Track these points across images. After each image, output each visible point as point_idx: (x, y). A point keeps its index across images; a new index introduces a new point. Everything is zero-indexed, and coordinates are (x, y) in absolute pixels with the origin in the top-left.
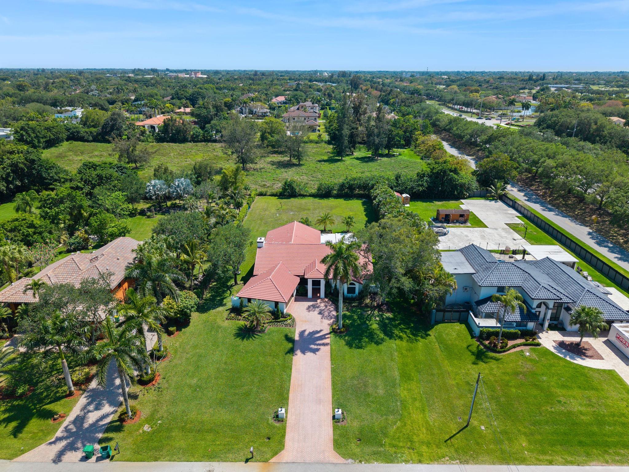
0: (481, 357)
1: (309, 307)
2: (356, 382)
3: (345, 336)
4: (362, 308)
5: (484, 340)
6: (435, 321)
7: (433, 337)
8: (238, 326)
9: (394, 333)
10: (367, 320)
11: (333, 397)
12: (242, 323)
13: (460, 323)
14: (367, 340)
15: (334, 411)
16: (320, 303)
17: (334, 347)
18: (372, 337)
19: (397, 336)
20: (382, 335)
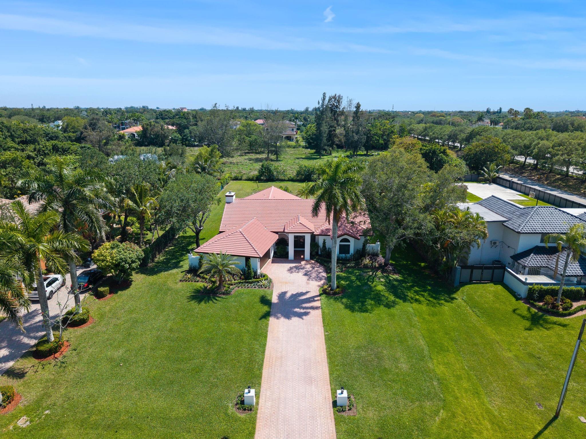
0: (538, 322)
1: (291, 268)
2: (363, 353)
3: (342, 298)
4: (360, 269)
5: (536, 301)
6: (460, 283)
7: (460, 300)
8: (195, 288)
9: (407, 296)
10: (368, 281)
11: (331, 374)
12: (200, 284)
13: (495, 284)
14: (373, 302)
15: (334, 393)
16: (305, 264)
17: (326, 311)
18: (378, 299)
19: (412, 298)
20: (392, 298)
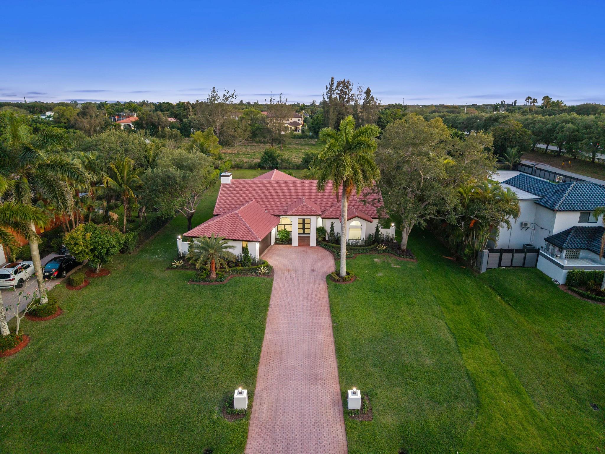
5: (576, 287)
11: (340, 371)
12: (190, 272)
15: (344, 394)
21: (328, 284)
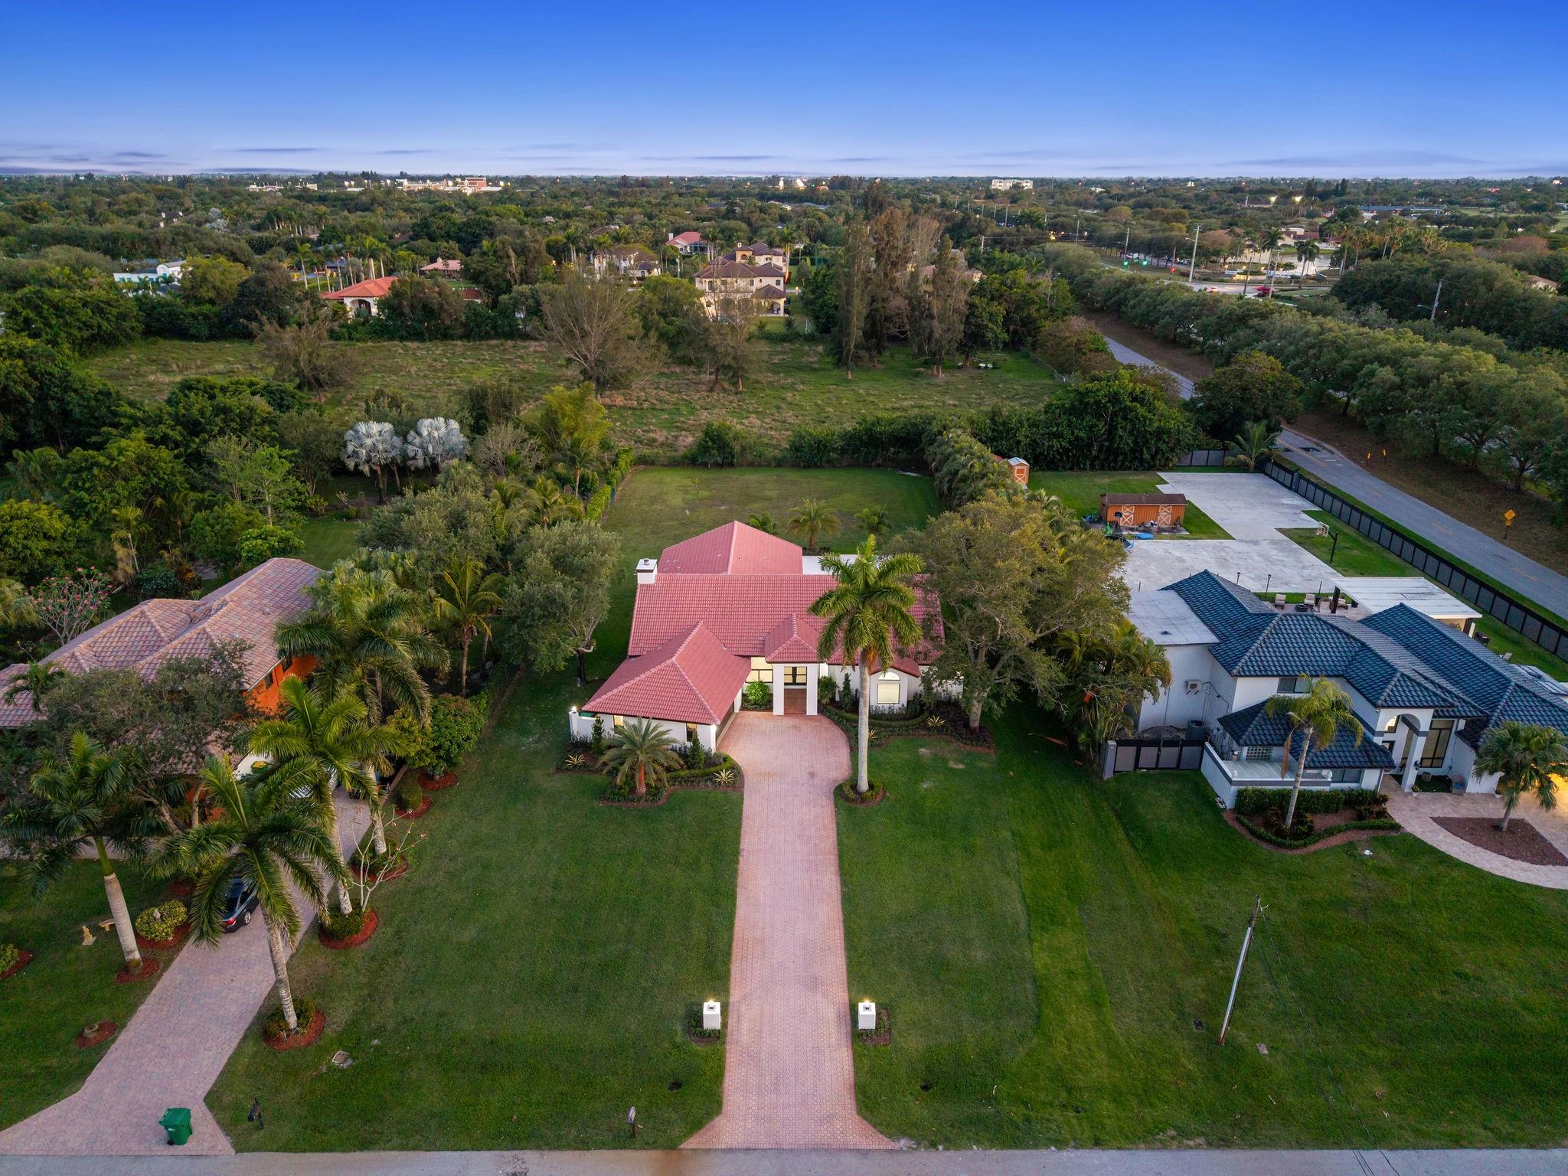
6: (1116, 772)
7: (1109, 811)
12: (599, 779)
15: (852, 1007)
21: (836, 806)
